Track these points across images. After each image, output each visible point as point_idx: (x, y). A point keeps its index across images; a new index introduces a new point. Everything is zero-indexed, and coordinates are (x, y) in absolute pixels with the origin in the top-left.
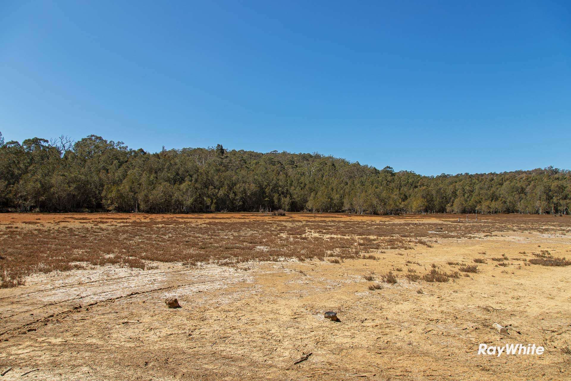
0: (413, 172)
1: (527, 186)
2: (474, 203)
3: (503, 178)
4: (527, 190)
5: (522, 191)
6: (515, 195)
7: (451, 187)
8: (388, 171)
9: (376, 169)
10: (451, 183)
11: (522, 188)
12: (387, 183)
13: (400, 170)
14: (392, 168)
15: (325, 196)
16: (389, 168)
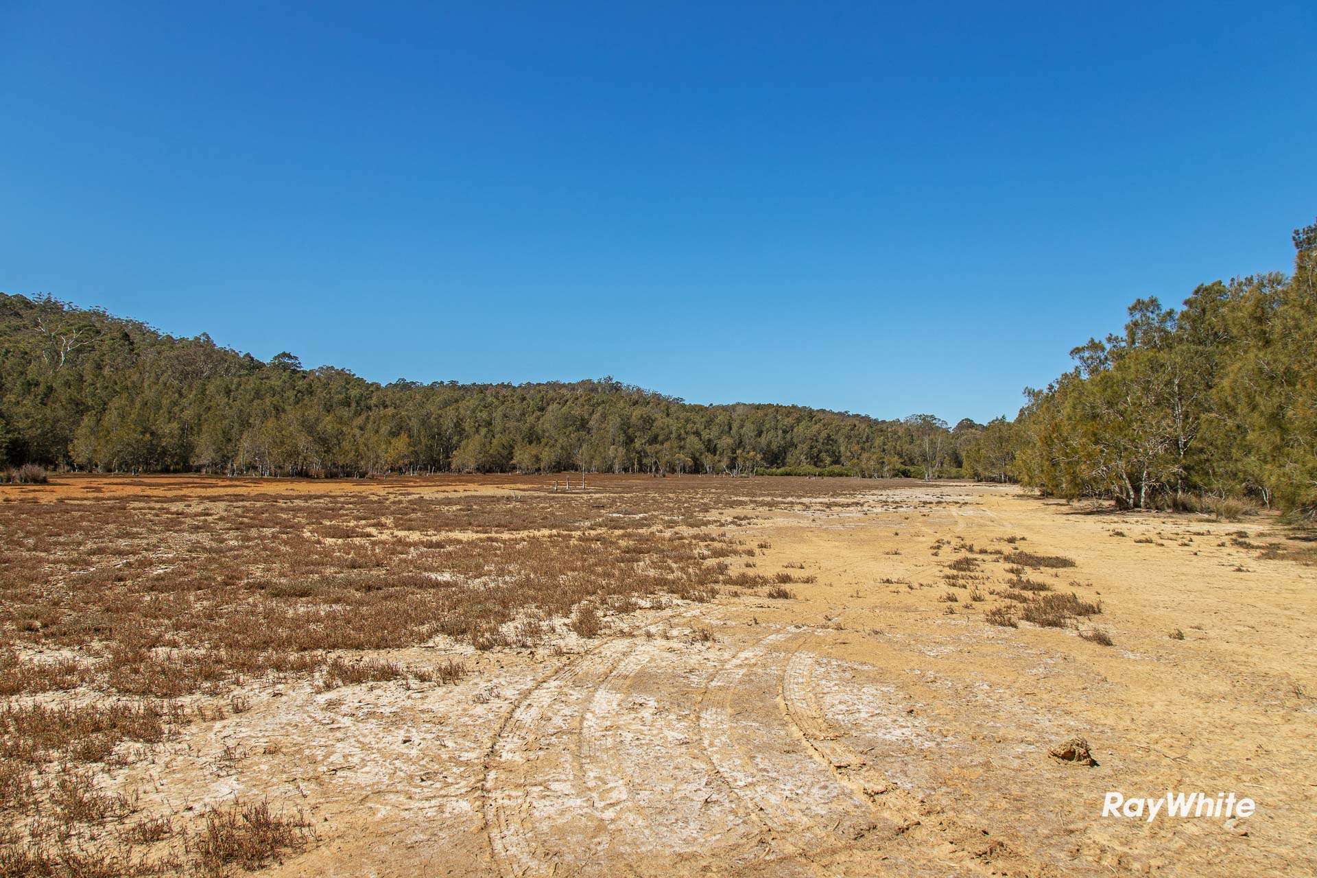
0: (348, 372)
1: (591, 414)
2: (501, 450)
3: (543, 397)
4: (592, 423)
5: (583, 425)
6: (570, 432)
7: (451, 412)
8: (286, 365)
9: (252, 359)
10: (446, 404)
11: (583, 419)
12: (296, 396)
13: (321, 366)
14: (296, 358)
15: (133, 427)
16: (289, 356)
